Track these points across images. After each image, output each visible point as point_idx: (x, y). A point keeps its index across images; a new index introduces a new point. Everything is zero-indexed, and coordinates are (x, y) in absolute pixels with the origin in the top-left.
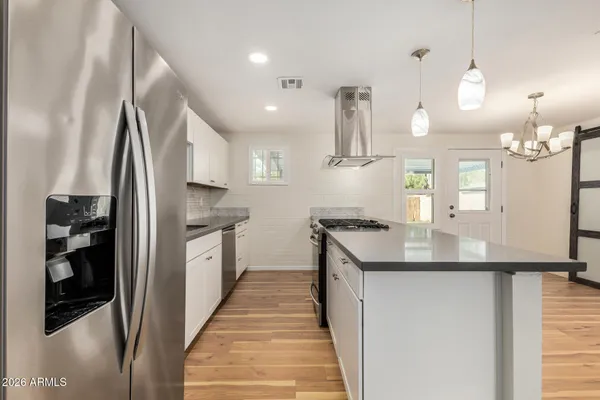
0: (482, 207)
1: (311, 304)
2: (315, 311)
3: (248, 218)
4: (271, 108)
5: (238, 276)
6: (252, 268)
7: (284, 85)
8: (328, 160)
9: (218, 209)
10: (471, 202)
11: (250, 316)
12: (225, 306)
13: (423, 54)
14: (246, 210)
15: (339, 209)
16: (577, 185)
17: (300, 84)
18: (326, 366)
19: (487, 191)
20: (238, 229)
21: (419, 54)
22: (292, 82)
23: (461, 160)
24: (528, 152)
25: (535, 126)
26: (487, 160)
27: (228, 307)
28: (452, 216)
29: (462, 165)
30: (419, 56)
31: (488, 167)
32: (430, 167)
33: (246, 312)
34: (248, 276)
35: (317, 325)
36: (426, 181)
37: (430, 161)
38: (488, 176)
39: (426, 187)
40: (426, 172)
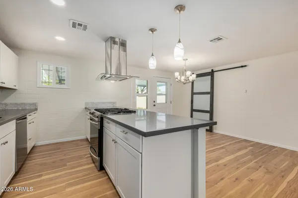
0: (164, 102)
1: (90, 158)
2: (94, 163)
3: (36, 109)
4: (60, 39)
5: (28, 151)
6: (39, 143)
7: (74, 25)
8: (101, 76)
9: (6, 105)
10: (161, 99)
11: (43, 178)
12: (18, 176)
13: (154, 31)
14: (35, 104)
15: (103, 103)
16: (193, 94)
17: (85, 28)
18: (108, 193)
19: (166, 95)
20: (29, 118)
21: (152, 30)
22: (80, 25)
23: (158, 82)
24: (183, 80)
25: (185, 71)
26: (166, 83)
27: (21, 177)
28: (154, 105)
29: (158, 83)
30: (152, 31)
31: (166, 85)
32: (145, 84)
33: (40, 176)
34: (36, 150)
35: (96, 170)
36: (138, 90)
37: (145, 81)
38: (167, 89)
39: (138, 93)
40: (144, 86)
